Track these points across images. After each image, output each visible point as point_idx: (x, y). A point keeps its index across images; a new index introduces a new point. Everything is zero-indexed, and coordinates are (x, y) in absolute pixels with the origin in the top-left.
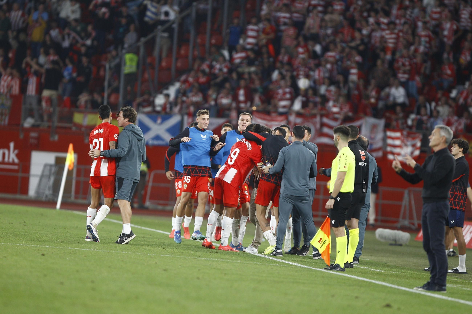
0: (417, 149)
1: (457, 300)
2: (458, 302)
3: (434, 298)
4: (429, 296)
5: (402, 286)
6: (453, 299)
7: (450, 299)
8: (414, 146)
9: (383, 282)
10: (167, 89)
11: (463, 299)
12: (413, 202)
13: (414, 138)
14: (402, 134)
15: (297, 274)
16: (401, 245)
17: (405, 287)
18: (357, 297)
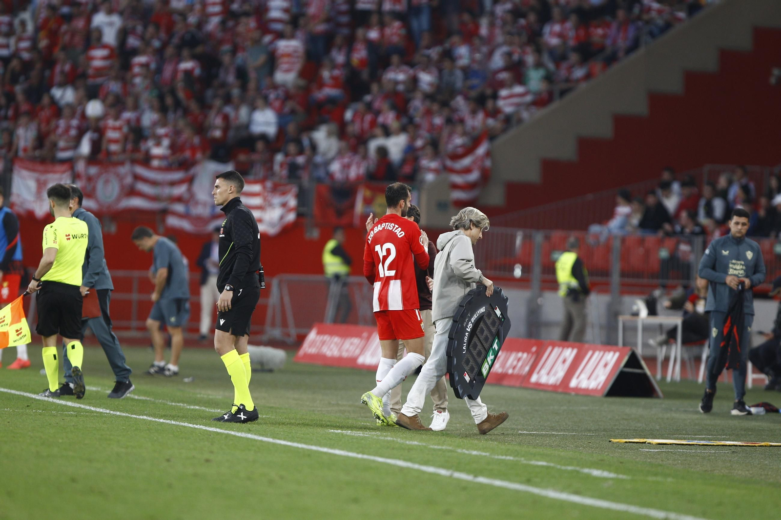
0: (290, 210)
1: (372, 458)
2: (374, 461)
3: (335, 455)
4: (325, 453)
5: (279, 439)
6: (365, 457)
7: (360, 456)
8: (284, 205)
9: (249, 433)
11: (381, 456)
12: (287, 299)
13: (284, 193)
14: (264, 188)
15: (105, 426)
16: (271, 371)
17: (284, 440)
18: (207, 461)
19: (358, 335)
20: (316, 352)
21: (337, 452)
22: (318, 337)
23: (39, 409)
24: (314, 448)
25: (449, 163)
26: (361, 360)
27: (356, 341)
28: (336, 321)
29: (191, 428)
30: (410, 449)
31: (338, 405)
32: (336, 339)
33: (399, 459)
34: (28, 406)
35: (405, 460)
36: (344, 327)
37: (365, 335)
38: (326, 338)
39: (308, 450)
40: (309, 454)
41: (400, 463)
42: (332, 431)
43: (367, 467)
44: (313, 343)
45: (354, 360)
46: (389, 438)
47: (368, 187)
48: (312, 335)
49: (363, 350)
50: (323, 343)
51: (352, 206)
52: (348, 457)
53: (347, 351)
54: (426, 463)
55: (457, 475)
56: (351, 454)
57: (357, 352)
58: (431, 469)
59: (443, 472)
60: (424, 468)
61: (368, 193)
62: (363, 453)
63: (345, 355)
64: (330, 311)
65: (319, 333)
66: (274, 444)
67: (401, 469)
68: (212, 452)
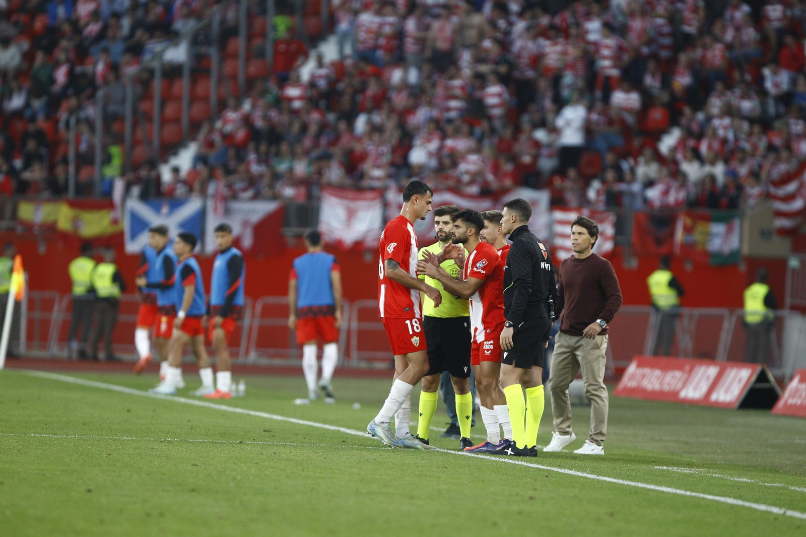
0: (607, 239)
2: (703, 499)
3: (663, 492)
4: (653, 490)
6: (694, 494)
7: (688, 493)
10: (175, 154)
11: (710, 494)
13: (601, 222)
15: (423, 462)
18: (531, 498)
19: (680, 368)
20: (637, 385)
21: (665, 489)
22: (638, 370)
23: (355, 444)
24: (640, 485)
25: (772, 190)
26: (683, 394)
27: (678, 374)
28: (657, 353)
29: (512, 464)
30: (739, 486)
31: (661, 440)
32: (657, 372)
33: (730, 497)
34: (343, 441)
35: (735, 498)
36: (664, 360)
37: (687, 367)
38: (647, 371)
39: (634, 487)
40: (636, 490)
41: (731, 501)
42: (658, 467)
43: (697, 504)
44: (632, 377)
45: (675, 394)
46: (717, 475)
47: (689, 214)
48: (632, 368)
49: (684, 385)
50: (644, 376)
51: (672, 234)
52: (675, 494)
53: (668, 384)
54: (757, 501)
55: (790, 513)
56: (678, 492)
57: (680, 385)
58: (763, 507)
59: (775, 510)
60: (755, 506)
61: (689, 221)
62: (692, 491)
63: (666, 388)
64: (650, 344)
65: (639, 366)
66: (598, 481)
67: (733, 506)
68: (535, 489)
